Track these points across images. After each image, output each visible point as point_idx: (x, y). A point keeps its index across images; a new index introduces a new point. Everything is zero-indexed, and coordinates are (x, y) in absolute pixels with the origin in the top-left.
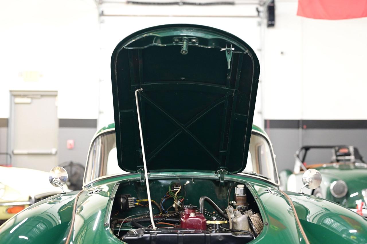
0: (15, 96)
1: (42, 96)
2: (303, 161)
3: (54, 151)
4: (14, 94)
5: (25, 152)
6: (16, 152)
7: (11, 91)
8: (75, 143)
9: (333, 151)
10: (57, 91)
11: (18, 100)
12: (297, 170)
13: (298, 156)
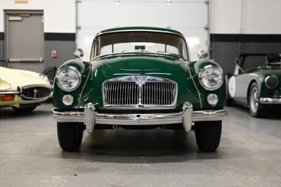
0: (10, 15)
1: (31, 15)
2: (241, 66)
3: (41, 59)
4: (8, 13)
5: (18, 60)
6: (10, 60)
7: (5, 10)
8: (57, 53)
9: (266, 57)
10: (42, 11)
11: (11, 18)
12: (236, 72)
13: (237, 62)
